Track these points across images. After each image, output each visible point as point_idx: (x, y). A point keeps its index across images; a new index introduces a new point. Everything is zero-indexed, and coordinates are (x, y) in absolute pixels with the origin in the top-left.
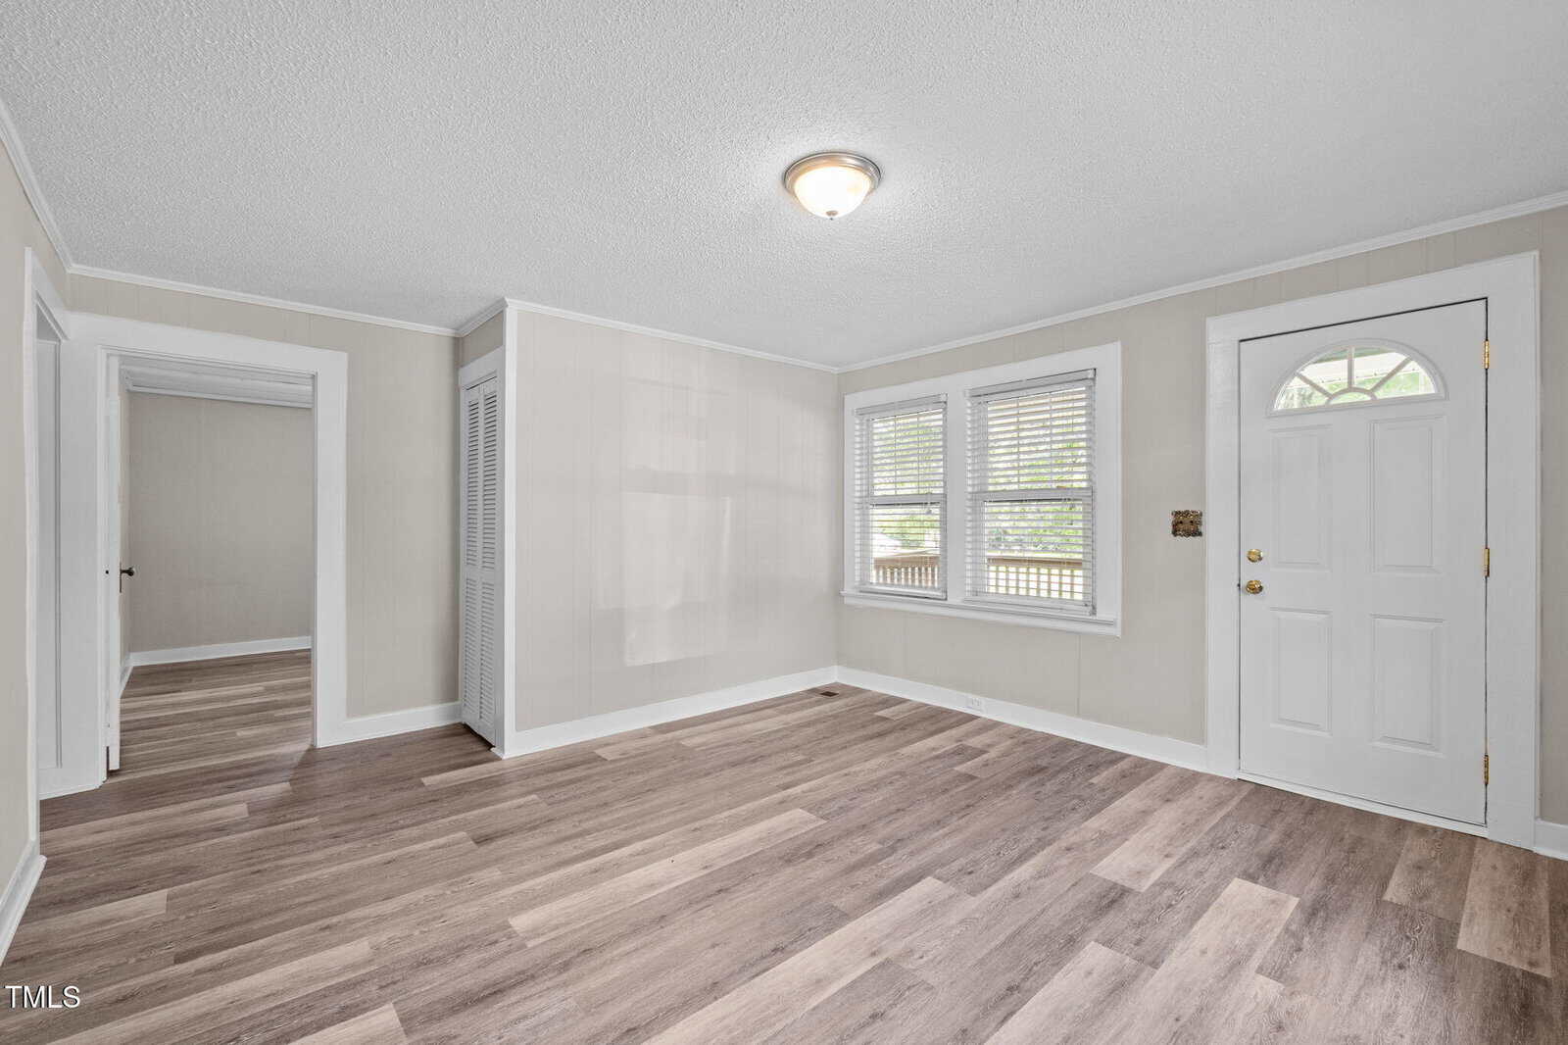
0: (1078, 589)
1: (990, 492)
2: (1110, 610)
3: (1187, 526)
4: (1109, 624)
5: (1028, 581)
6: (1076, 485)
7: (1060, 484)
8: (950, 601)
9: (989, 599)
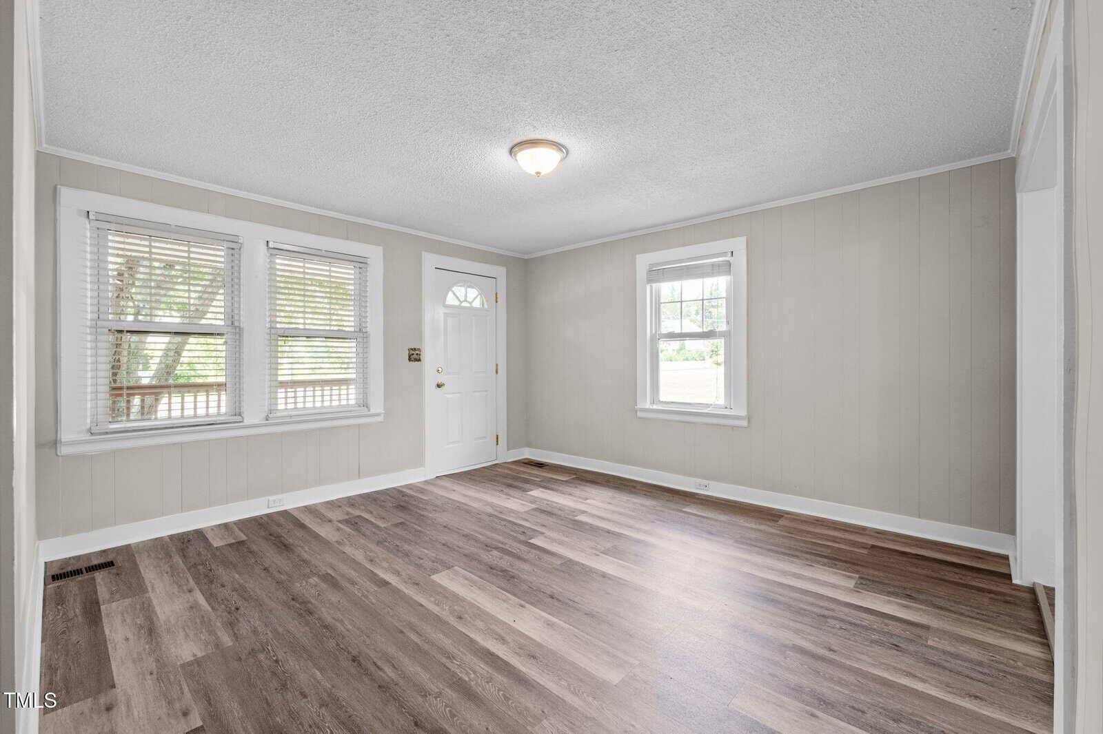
0: (352, 397)
1: (278, 328)
2: (377, 407)
3: (415, 356)
4: (378, 415)
5: (323, 396)
6: (347, 329)
7: (341, 328)
8: (247, 422)
9: (279, 414)
